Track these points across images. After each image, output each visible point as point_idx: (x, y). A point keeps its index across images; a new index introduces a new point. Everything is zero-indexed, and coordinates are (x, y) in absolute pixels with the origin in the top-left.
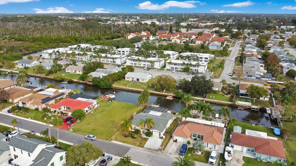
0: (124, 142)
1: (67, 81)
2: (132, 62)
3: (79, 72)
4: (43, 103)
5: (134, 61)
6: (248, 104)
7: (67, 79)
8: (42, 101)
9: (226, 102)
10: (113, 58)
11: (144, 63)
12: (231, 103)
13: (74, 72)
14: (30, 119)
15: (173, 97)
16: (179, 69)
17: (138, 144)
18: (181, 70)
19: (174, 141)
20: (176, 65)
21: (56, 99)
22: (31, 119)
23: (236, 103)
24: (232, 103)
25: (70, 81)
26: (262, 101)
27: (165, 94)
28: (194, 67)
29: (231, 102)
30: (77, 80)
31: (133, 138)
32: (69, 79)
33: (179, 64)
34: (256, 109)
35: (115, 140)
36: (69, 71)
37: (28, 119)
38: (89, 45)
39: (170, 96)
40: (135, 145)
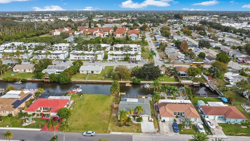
0: (122, 131)
1: (20, 81)
2: (76, 56)
3: (29, 70)
4: (15, 107)
5: (77, 55)
6: (190, 82)
7: (20, 79)
8: (13, 106)
9: (174, 83)
10: (56, 54)
11: (88, 56)
12: (177, 83)
13: (24, 71)
14: (8, 127)
15: (130, 84)
16: (120, 59)
17: (135, 130)
18: (122, 59)
19: (162, 122)
20: (117, 56)
21: (26, 101)
22: (10, 126)
23: (181, 82)
24: (179, 83)
25: (24, 81)
26: (197, 78)
27: (123, 82)
28: (132, 56)
29: (177, 81)
30: (31, 79)
31: (128, 125)
32: (22, 78)
33: (119, 55)
34: (198, 85)
35: (113, 132)
36: (18, 70)
37: (6, 127)
38: (22, 43)
39: (128, 83)
40: (133, 132)
